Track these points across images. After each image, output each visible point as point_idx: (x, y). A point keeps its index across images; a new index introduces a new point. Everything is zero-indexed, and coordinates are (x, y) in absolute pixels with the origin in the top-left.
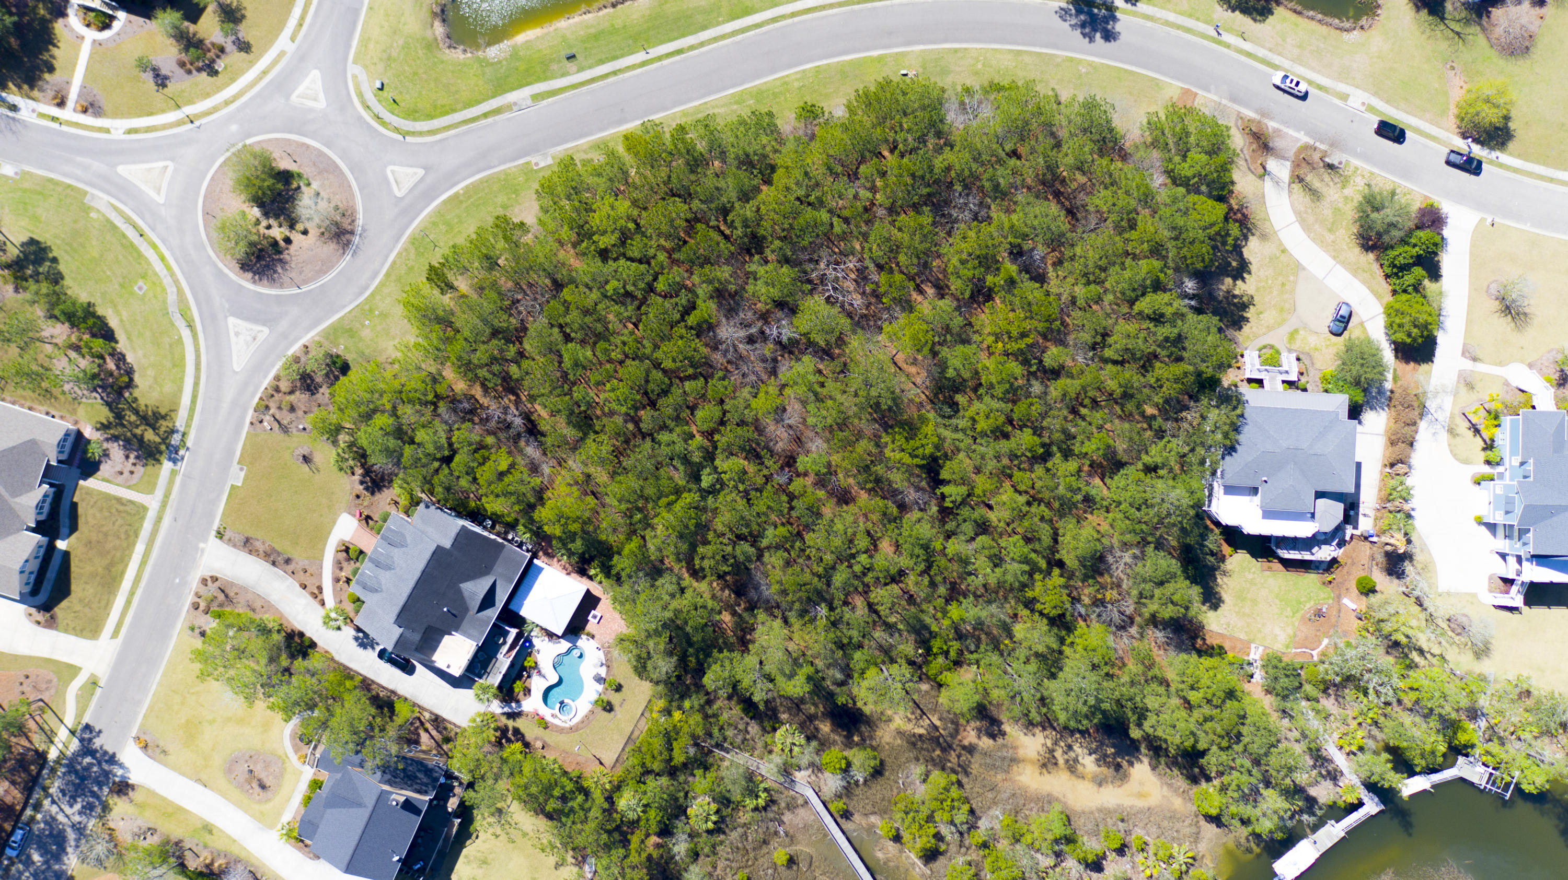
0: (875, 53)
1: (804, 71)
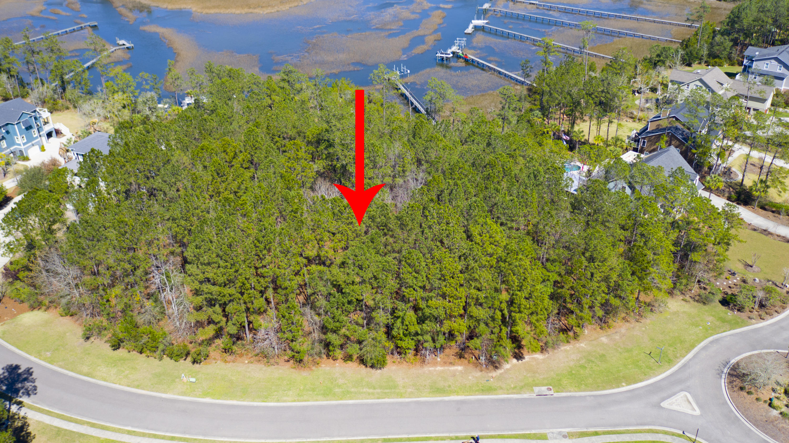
0: (208, 400)
1: (278, 401)
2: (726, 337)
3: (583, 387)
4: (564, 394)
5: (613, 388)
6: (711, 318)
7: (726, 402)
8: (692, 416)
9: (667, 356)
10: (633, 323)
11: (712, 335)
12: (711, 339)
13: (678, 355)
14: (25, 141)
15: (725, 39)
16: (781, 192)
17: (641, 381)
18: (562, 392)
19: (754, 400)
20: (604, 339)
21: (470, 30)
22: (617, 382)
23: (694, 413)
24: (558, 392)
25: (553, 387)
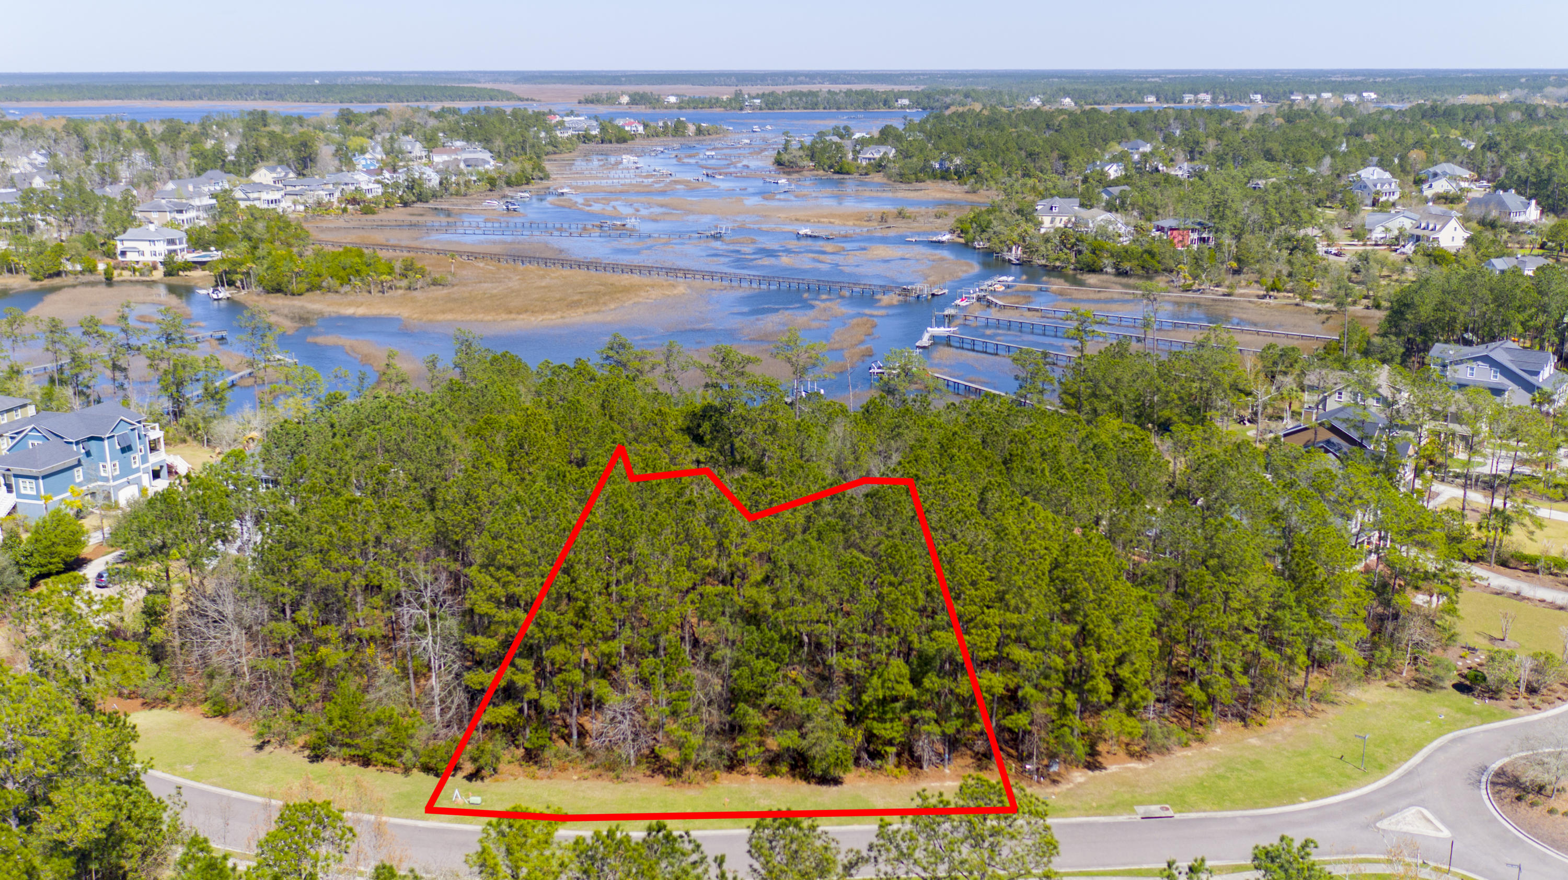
2: (1477, 733)
3: (1227, 804)
4: (1193, 815)
5: (1285, 805)
6: (1445, 710)
7: (1495, 819)
8: (1438, 839)
9: (1376, 760)
10: (1301, 719)
11: (1450, 731)
12: (1450, 736)
13: (1396, 759)
14: (118, 472)
15: (1391, 341)
16: (1532, 533)
17: (1334, 794)
18: (1189, 811)
19: (1545, 812)
20: (1254, 741)
21: (925, 341)
22: (1291, 796)
23: (1440, 835)
24: (1180, 812)
25: (1172, 806)
